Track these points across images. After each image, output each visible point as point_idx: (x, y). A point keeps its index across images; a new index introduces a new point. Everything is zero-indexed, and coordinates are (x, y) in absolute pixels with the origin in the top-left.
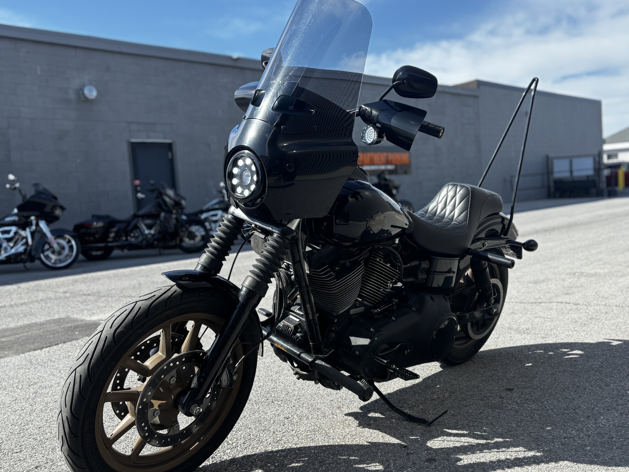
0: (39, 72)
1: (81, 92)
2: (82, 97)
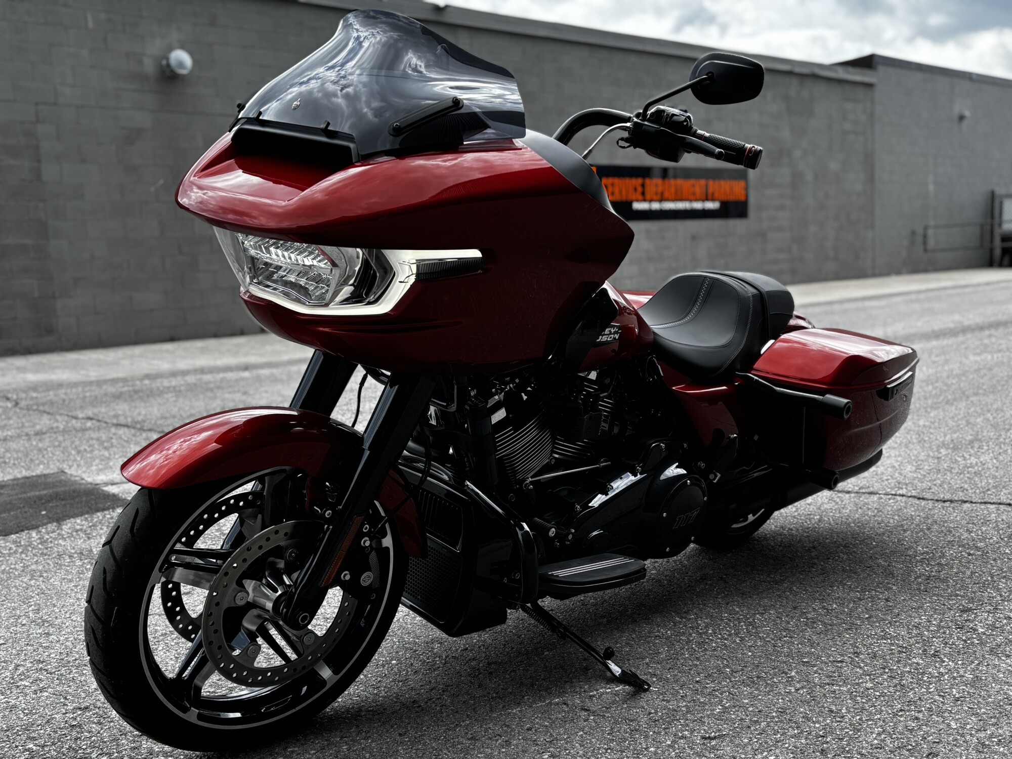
0: (91, 25)
1: (164, 62)
2: (167, 70)
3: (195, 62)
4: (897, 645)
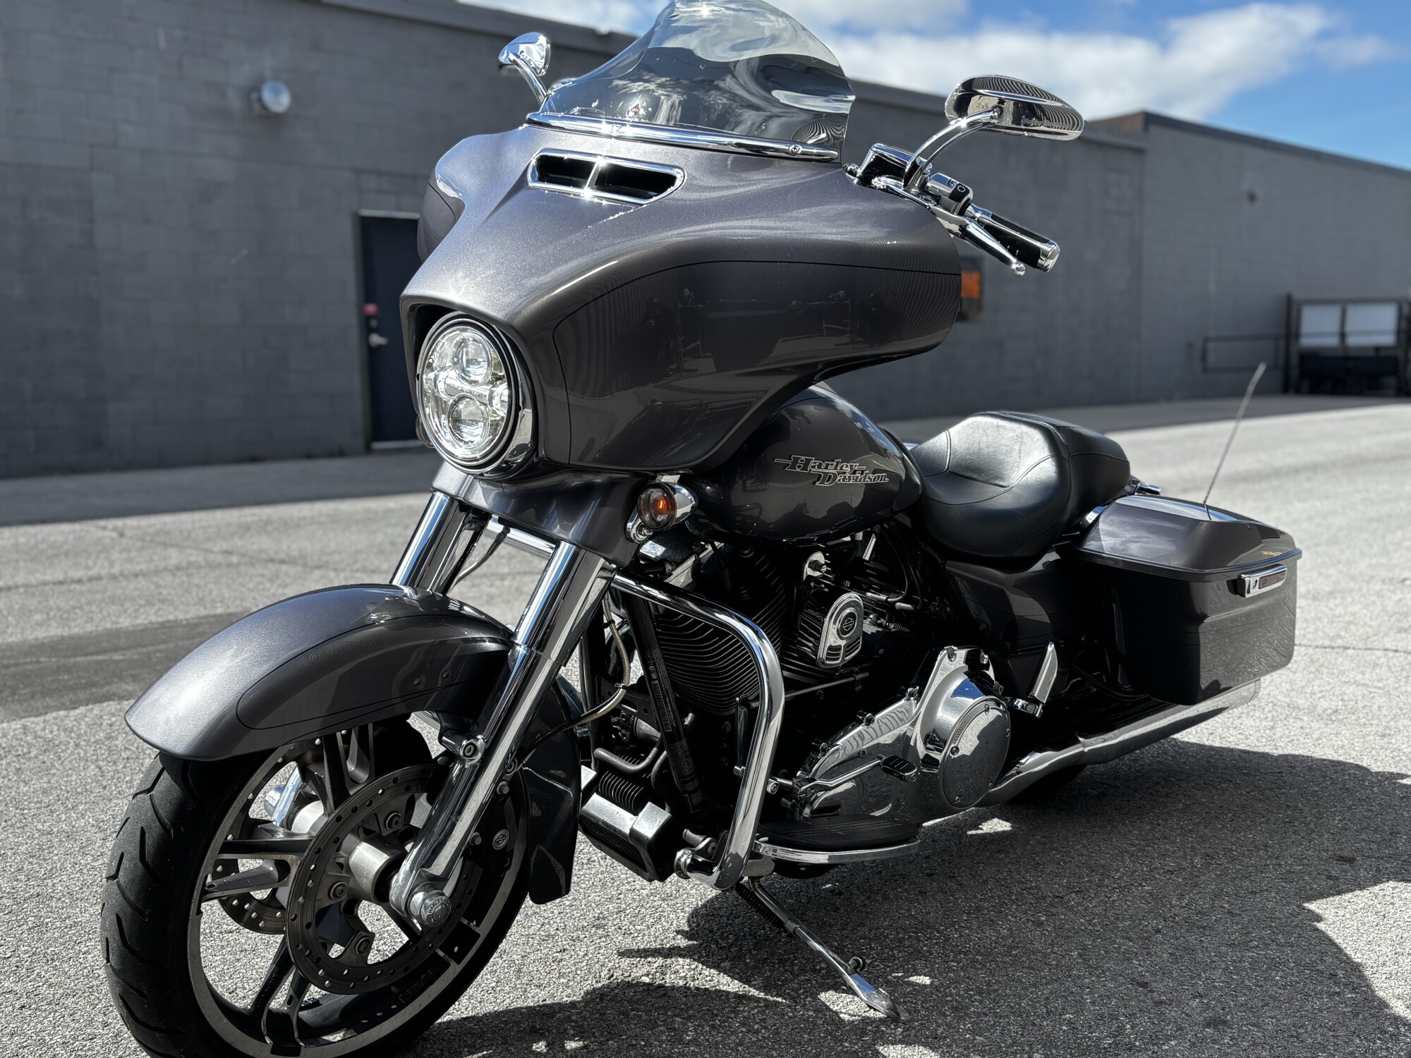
0: (162, 44)
1: (254, 96)
2: (257, 107)
3: (295, 98)
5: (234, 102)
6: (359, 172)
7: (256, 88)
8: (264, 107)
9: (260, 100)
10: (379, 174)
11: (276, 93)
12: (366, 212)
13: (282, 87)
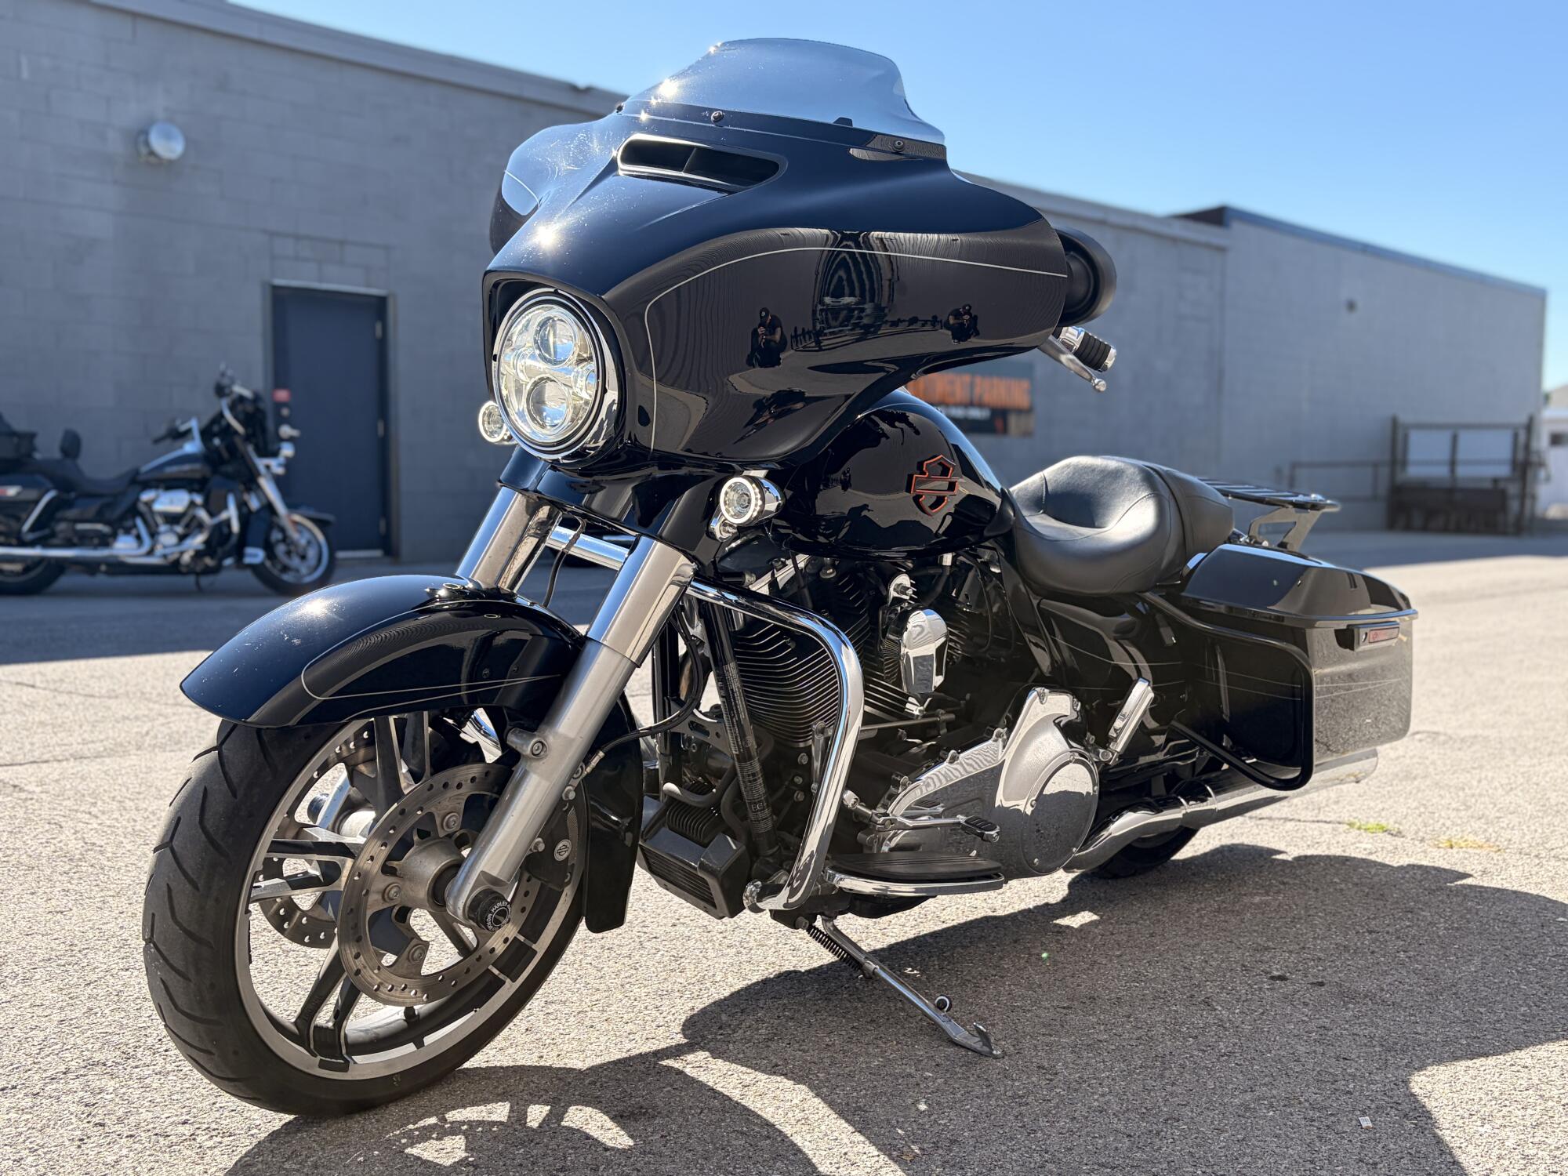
0: (25, 75)
1: (142, 138)
2: (144, 150)
3: (189, 142)
4: (1153, 988)
5: (116, 145)
6: (273, 234)
7: (144, 132)
8: (152, 153)
9: (147, 143)
10: (298, 238)
11: (168, 137)
12: (279, 282)
13: (176, 131)
